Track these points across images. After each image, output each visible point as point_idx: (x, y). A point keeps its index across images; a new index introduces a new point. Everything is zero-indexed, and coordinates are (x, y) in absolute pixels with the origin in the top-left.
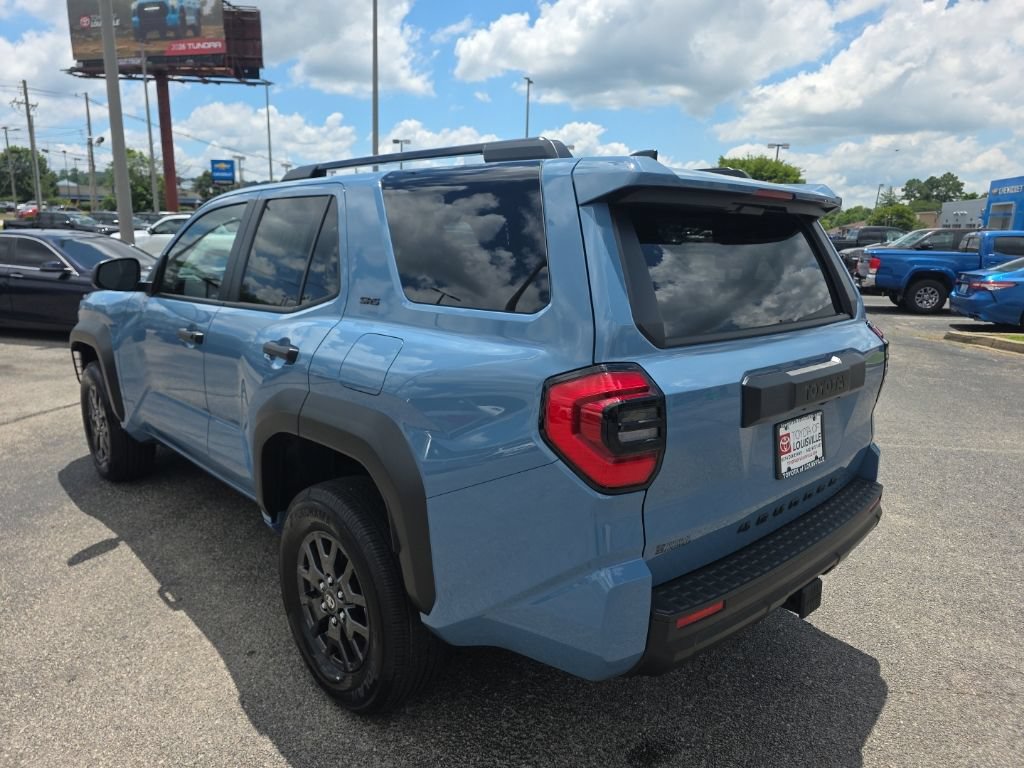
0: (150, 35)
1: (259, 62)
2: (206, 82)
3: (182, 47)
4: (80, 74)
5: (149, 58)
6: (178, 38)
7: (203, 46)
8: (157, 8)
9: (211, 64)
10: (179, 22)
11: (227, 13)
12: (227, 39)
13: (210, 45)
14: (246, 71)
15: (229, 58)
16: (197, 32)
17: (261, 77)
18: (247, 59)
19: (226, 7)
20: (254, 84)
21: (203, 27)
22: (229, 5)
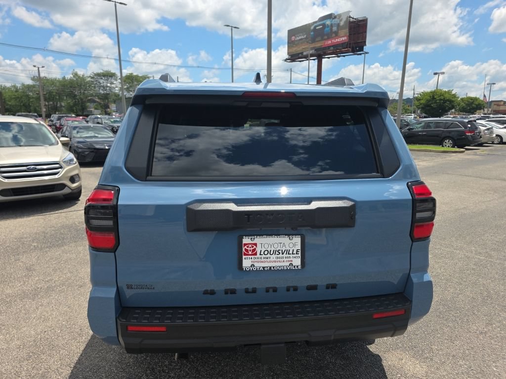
0: (317, 39)
1: (364, 43)
2: (338, 57)
3: (330, 42)
4: (289, 61)
5: (316, 50)
6: (328, 39)
7: (339, 40)
8: (321, 27)
9: (341, 48)
10: (329, 31)
11: (350, 23)
12: (350, 35)
13: (341, 39)
14: (358, 49)
15: (350, 44)
16: (336, 34)
17: (364, 50)
18: (359, 42)
19: (351, 20)
20: (360, 54)
21: (339, 31)
22: (353, 18)
